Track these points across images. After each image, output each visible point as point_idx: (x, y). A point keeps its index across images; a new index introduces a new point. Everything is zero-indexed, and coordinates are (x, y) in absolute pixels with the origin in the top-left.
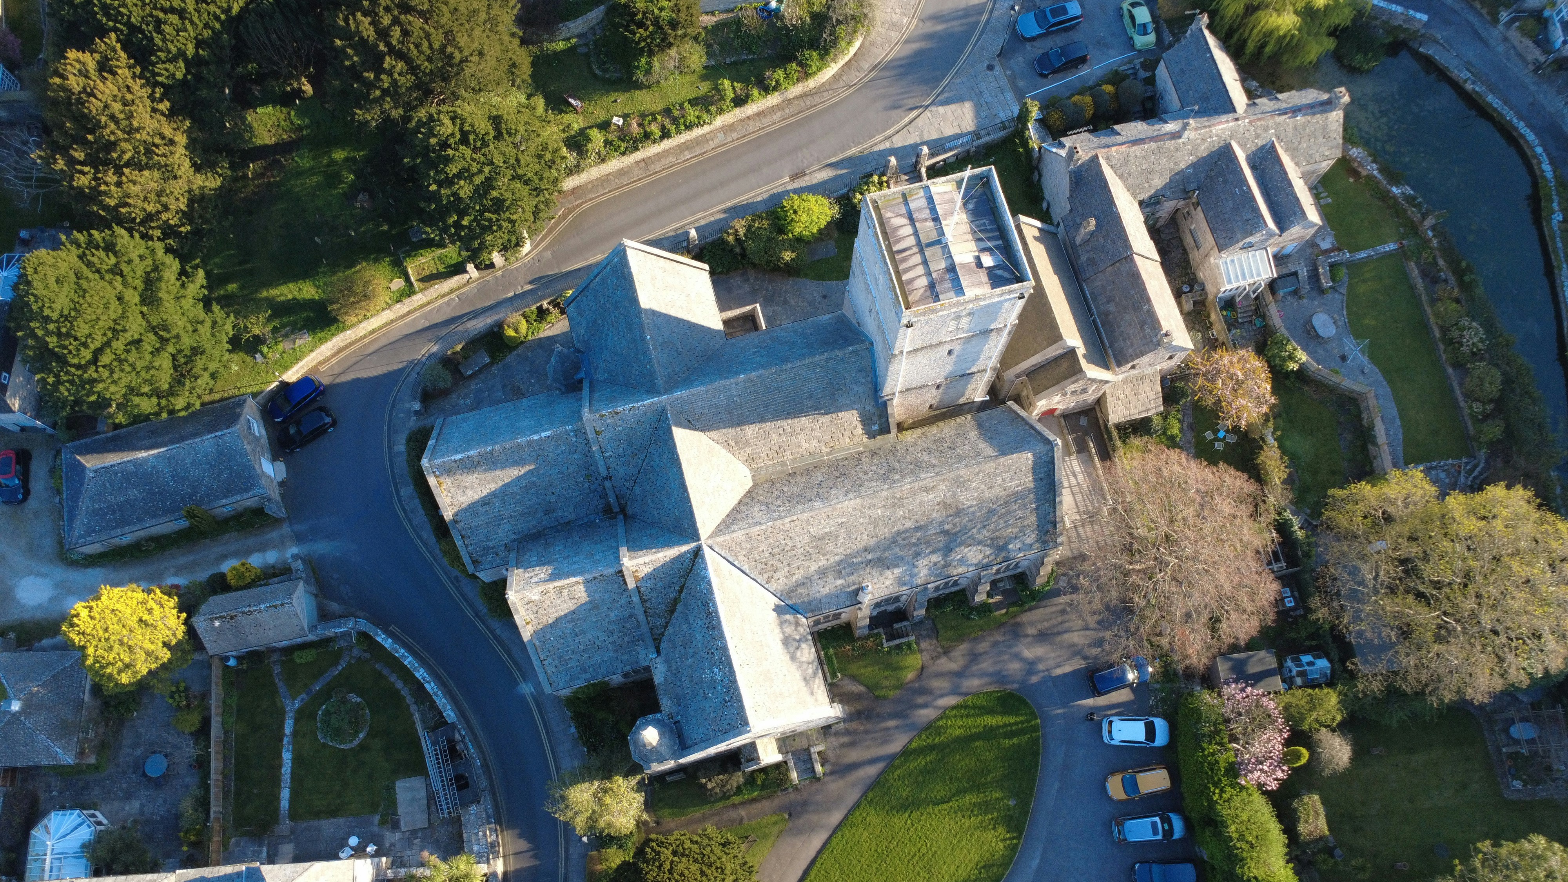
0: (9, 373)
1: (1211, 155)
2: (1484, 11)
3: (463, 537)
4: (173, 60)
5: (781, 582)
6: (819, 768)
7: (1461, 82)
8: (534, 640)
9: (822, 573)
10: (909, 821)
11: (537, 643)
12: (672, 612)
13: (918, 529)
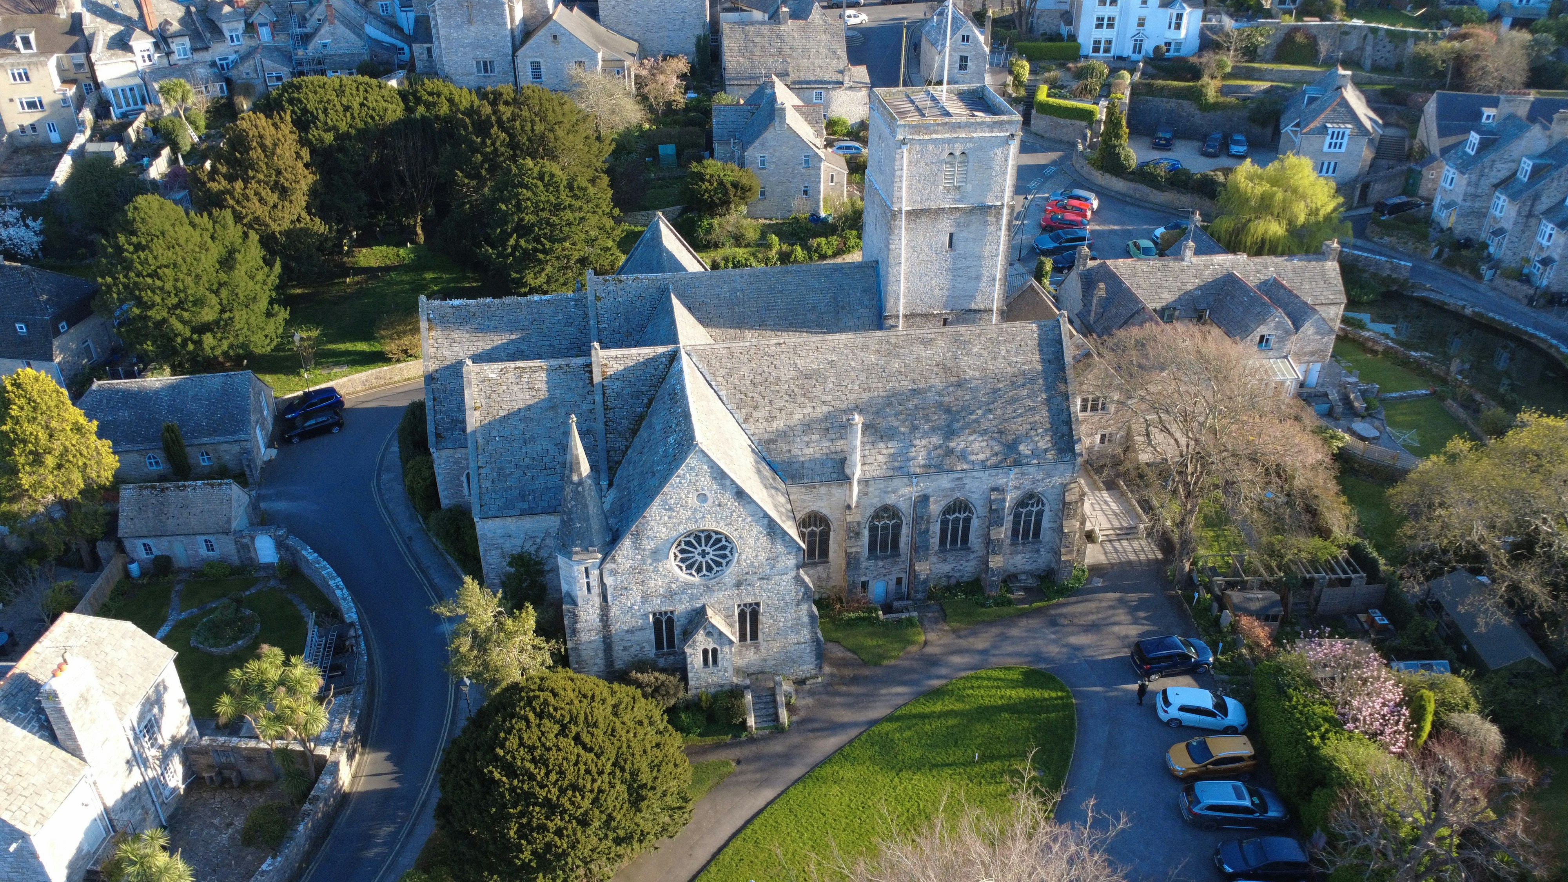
0: (69, 327)
1: (1216, 282)
2: (1466, 273)
3: (434, 399)
4: (328, 130)
5: (761, 428)
6: (784, 716)
7: (1460, 310)
8: (478, 435)
9: (808, 427)
10: (896, 779)
11: (480, 440)
12: (634, 432)
13: (915, 392)
